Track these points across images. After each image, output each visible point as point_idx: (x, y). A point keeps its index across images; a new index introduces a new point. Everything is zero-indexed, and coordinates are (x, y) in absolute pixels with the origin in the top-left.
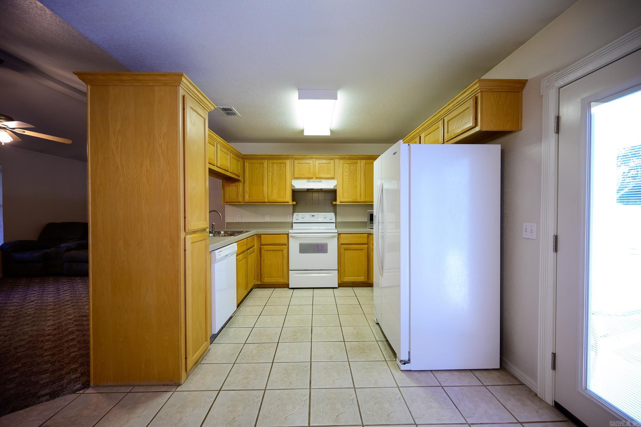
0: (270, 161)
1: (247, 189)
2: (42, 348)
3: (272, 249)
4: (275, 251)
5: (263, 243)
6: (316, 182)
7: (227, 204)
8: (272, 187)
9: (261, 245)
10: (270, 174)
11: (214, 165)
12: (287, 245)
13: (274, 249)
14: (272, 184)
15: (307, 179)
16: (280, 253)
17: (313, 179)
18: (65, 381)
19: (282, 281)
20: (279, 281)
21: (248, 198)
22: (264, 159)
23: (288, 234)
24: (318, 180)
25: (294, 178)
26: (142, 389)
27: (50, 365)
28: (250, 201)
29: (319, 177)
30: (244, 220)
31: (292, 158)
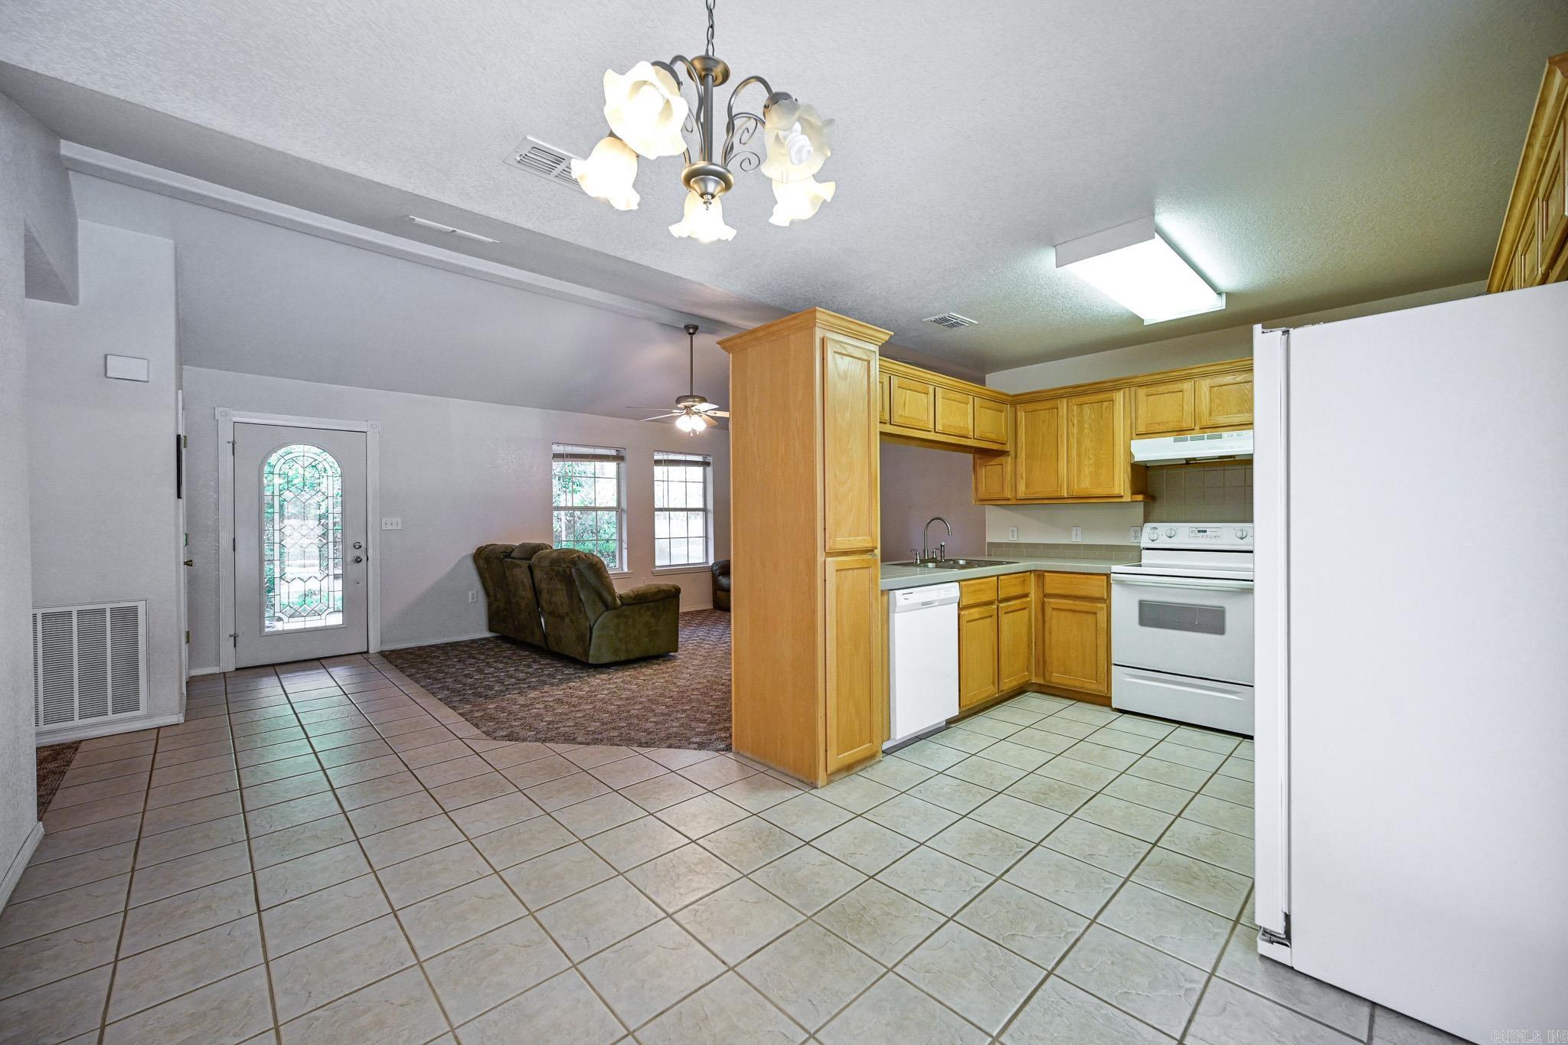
0: (1075, 400)
1: (1022, 469)
2: (712, 696)
3: (1067, 607)
4: (1077, 614)
5: (1048, 591)
6: (1202, 438)
7: (982, 503)
8: (1080, 463)
9: (1046, 596)
10: (1075, 430)
11: (930, 431)
12: (1106, 600)
13: (1075, 608)
14: (1079, 455)
15: (1176, 433)
16: (1090, 618)
17: (1193, 431)
18: (715, 737)
19: (1094, 687)
20: (1087, 686)
21: (1024, 489)
22: (1061, 397)
23: (1108, 576)
24: (1209, 433)
25: (1137, 435)
26: (775, 774)
27: (710, 716)
28: (1029, 496)
29: (1210, 423)
30: (1023, 539)
31: (1130, 385)
